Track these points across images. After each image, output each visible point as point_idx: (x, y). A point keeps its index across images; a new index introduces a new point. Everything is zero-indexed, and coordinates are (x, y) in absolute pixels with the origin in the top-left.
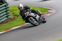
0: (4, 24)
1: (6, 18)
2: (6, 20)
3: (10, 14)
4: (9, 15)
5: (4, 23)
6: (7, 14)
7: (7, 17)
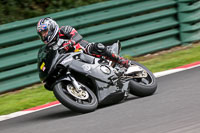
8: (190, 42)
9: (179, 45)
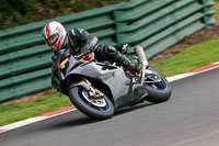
0: (191, 44)
1: (199, 26)
2: (199, 31)
3: (212, 12)
4: (210, 15)
5: (191, 41)
6: (201, 10)
7: (202, 20)
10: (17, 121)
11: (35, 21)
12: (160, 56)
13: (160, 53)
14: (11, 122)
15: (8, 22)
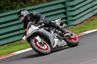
8: (72, 25)
9: (67, 27)
10: (22, 49)
11: (30, 6)
12: (86, 21)
13: (86, 20)
14: (19, 50)
15: (18, 6)
